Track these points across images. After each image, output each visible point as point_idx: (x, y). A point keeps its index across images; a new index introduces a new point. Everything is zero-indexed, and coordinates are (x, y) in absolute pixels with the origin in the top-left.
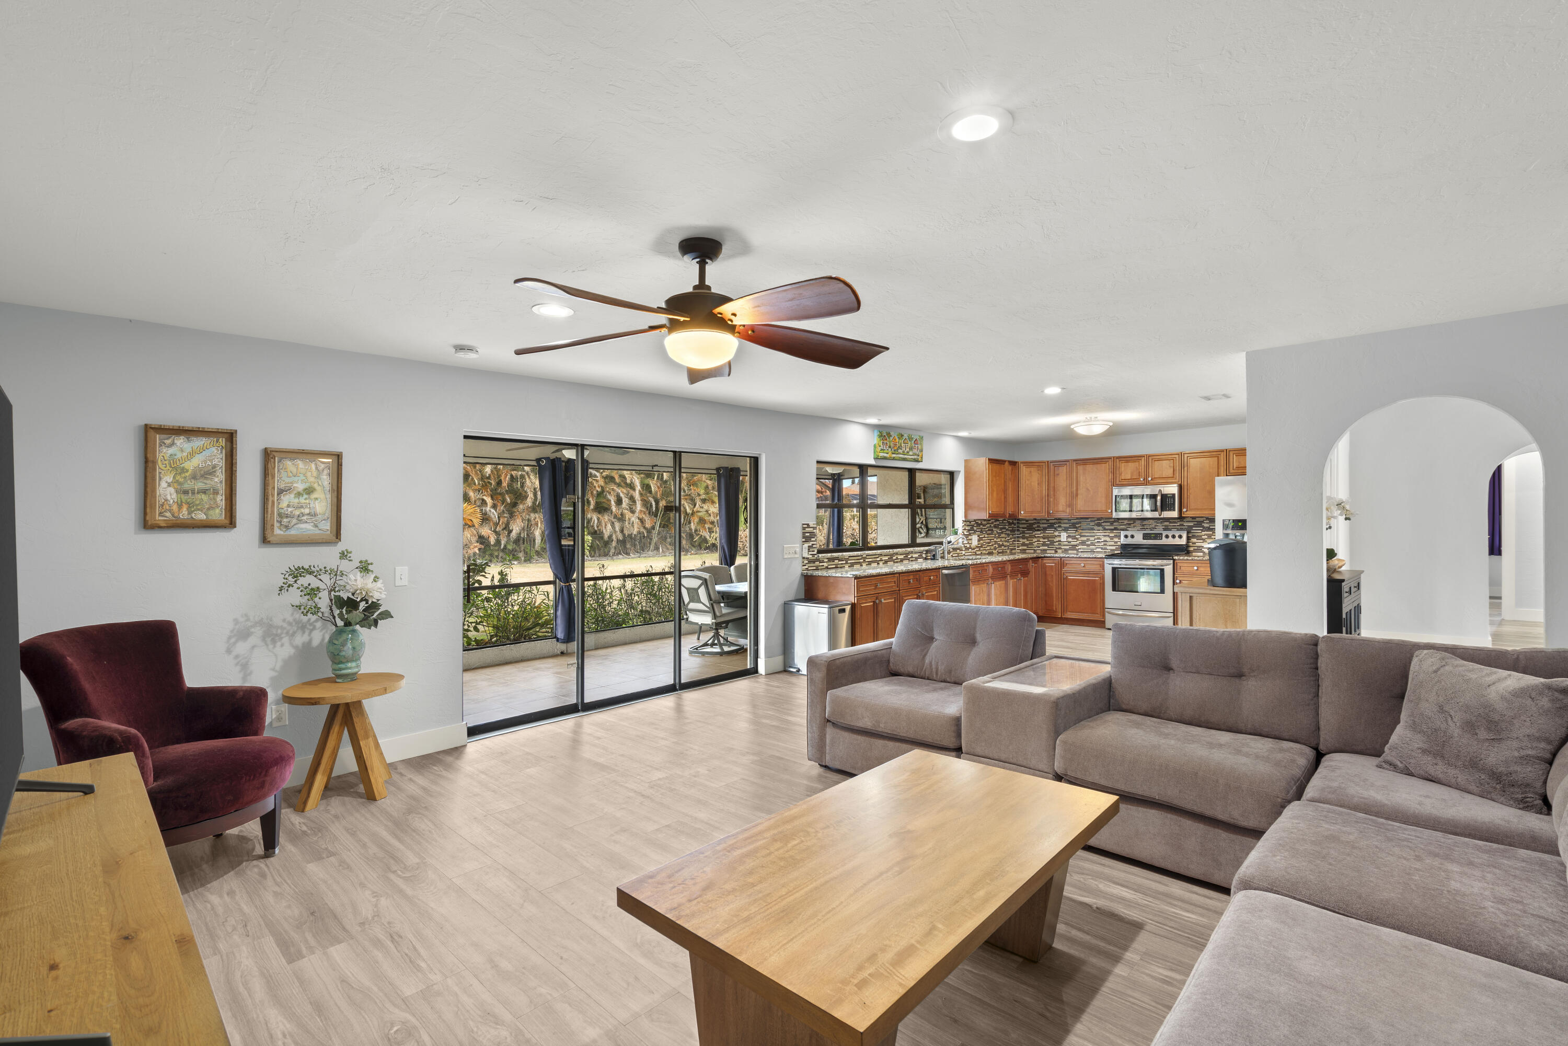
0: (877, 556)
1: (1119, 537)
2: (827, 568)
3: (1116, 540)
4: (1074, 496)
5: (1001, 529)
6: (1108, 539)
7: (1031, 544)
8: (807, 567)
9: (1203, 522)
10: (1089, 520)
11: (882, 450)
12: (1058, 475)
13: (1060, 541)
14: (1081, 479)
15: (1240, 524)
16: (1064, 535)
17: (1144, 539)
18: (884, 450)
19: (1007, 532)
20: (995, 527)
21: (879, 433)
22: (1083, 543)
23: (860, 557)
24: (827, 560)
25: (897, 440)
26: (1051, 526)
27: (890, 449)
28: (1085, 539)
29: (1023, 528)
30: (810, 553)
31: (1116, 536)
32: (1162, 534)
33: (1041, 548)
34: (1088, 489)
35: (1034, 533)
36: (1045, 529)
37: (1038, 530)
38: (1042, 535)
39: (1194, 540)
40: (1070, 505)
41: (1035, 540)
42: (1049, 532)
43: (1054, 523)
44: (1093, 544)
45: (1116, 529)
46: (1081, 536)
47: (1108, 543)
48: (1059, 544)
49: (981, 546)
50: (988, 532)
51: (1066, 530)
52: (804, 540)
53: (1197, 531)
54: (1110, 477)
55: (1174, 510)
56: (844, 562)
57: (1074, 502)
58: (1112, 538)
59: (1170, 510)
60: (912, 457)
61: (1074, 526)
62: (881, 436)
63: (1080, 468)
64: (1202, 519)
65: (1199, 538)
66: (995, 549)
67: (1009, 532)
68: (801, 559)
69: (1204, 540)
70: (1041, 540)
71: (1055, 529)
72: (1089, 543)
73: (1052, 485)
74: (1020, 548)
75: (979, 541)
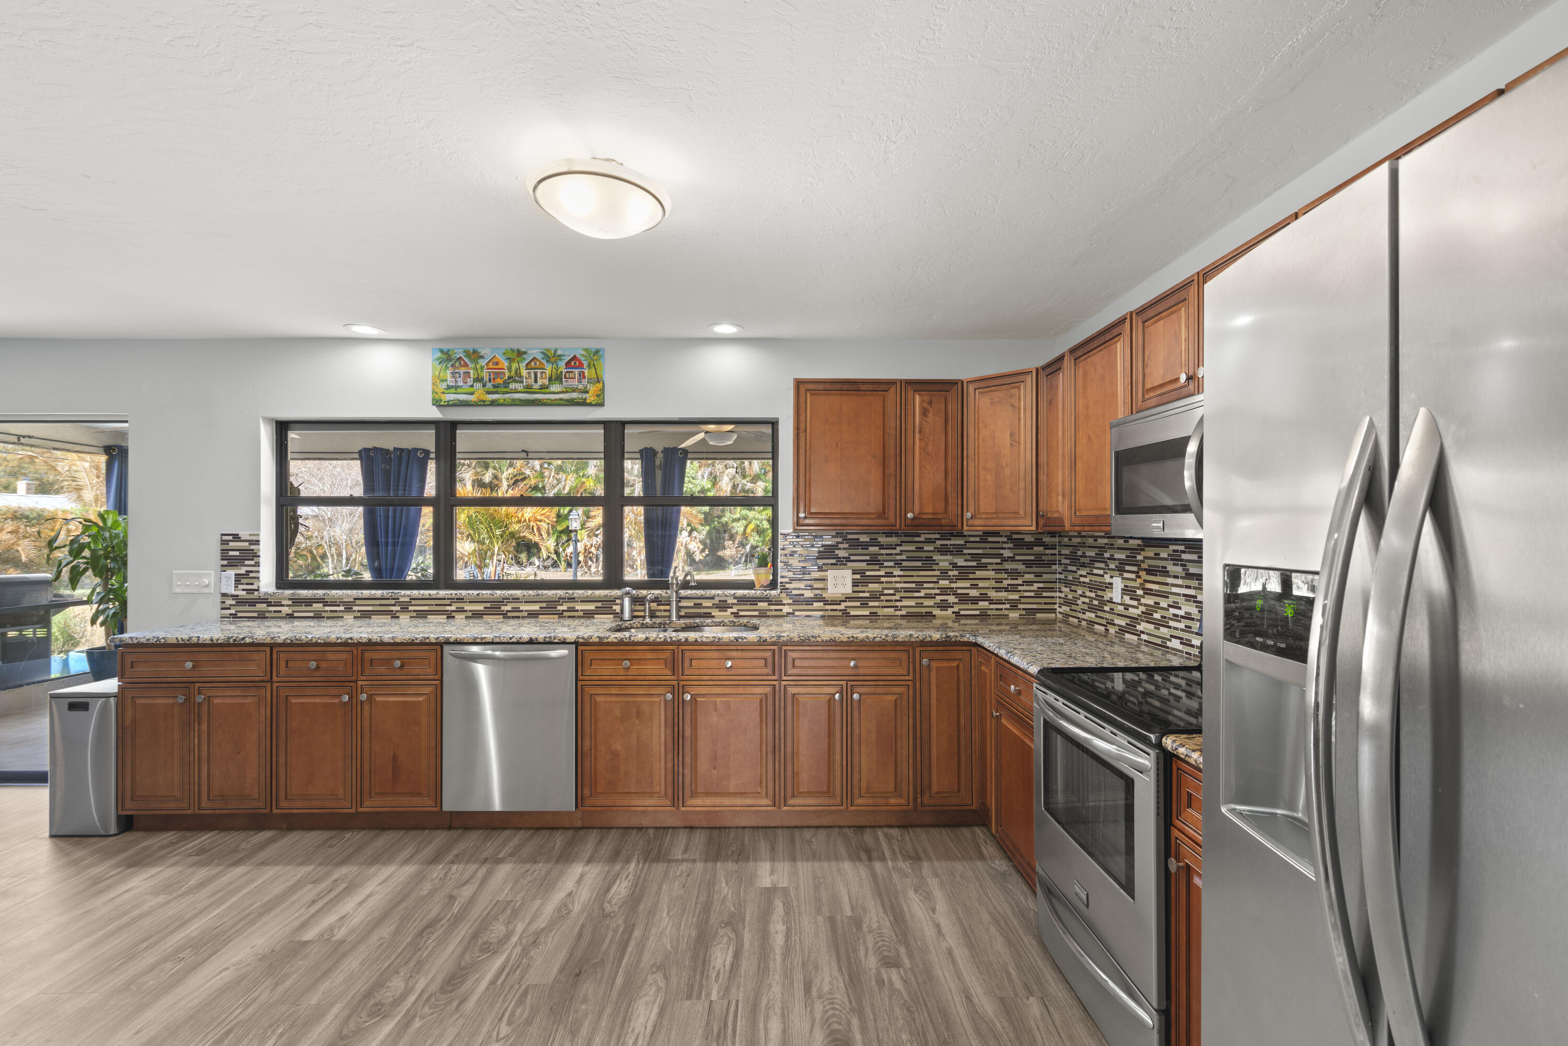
0: (448, 602)
2: (290, 616)
5: (974, 557)
8: (232, 611)
11: (449, 387)
13: (1112, 600)
16: (1117, 585)
18: (457, 387)
19: (1009, 566)
20: (943, 550)
21: (439, 354)
23: (393, 602)
24: (290, 602)
25: (506, 364)
26: (1100, 555)
27: (478, 385)
28: (1152, 601)
30: (241, 587)
35: (1079, 573)
36: (1092, 562)
37: (1084, 565)
38: (1088, 579)
41: (1080, 590)
42: (1098, 571)
43: (1104, 548)
46: (1146, 592)
48: (1111, 610)
50: (904, 564)
51: (1121, 568)
52: (225, 562)
56: (342, 608)
60: (561, 396)
62: (446, 358)
67: (1021, 567)
68: (219, 599)
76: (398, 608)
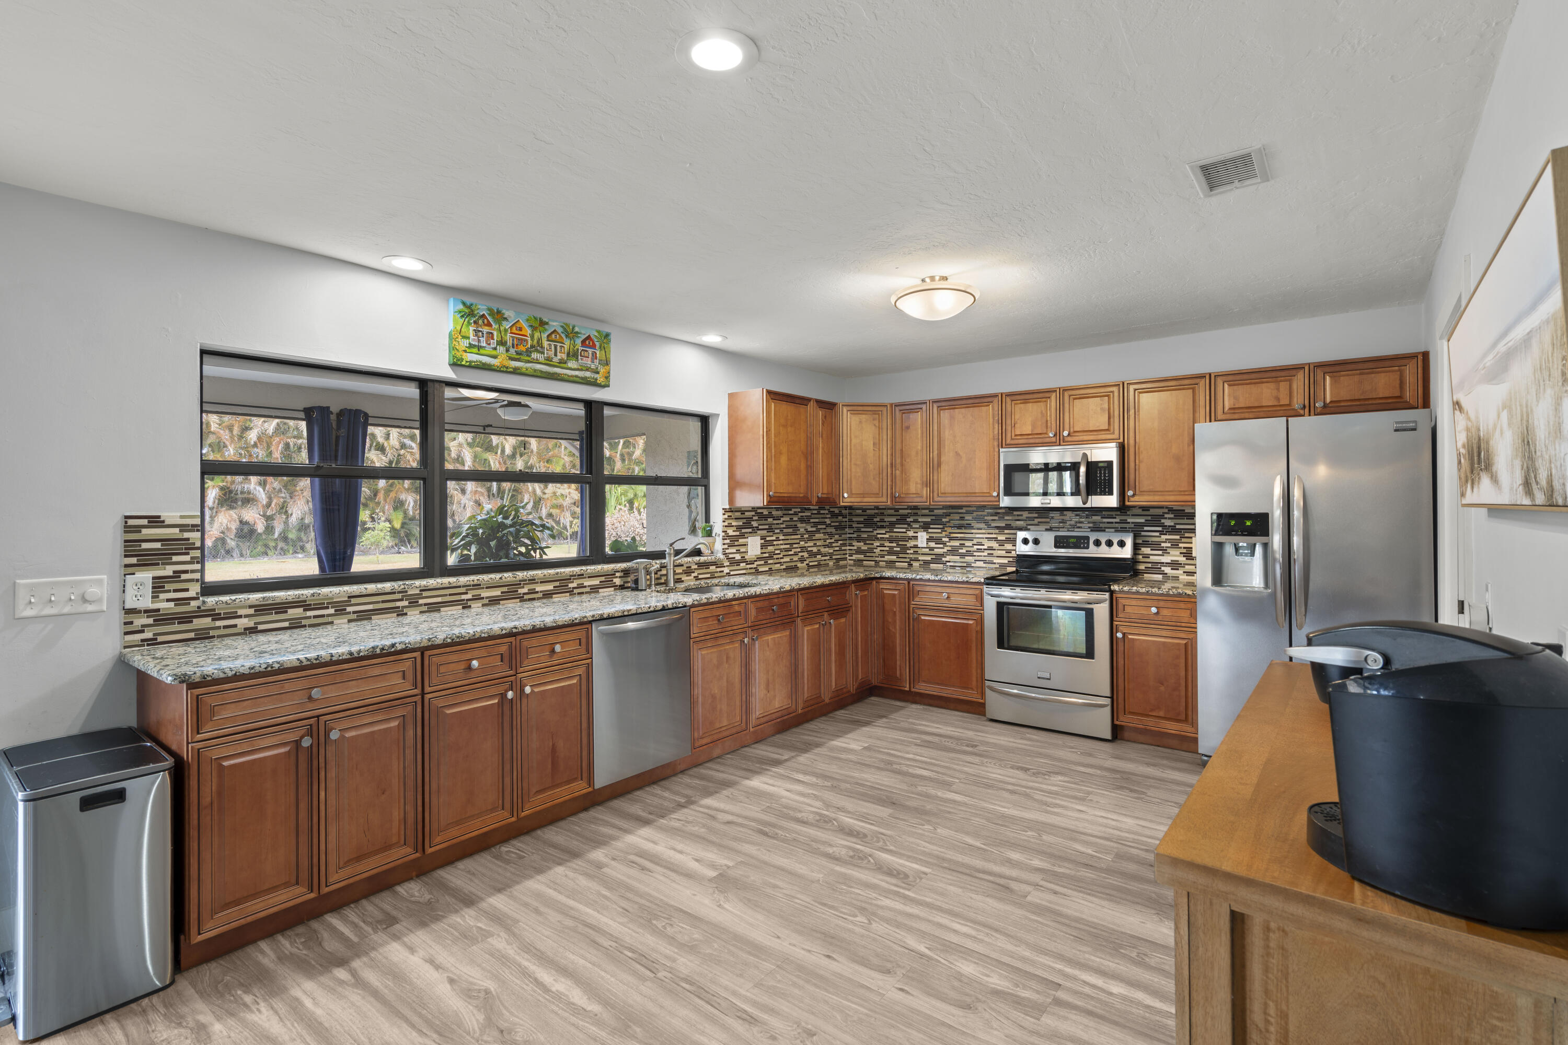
0: (463, 590)
1: (1013, 541)
2: (252, 631)
3: (1009, 546)
4: (934, 466)
5: (816, 524)
6: (994, 545)
7: (871, 550)
8: (148, 635)
9: (1162, 516)
10: (963, 511)
11: (471, 346)
12: (908, 428)
13: (916, 546)
14: (947, 434)
15: (1248, 523)
16: (922, 537)
17: (1056, 546)
18: (479, 348)
19: (829, 530)
20: (802, 520)
21: (461, 307)
22: (954, 551)
23: (399, 596)
24: (252, 611)
25: (528, 331)
26: (902, 520)
27: (501, 349)
28: (957, 543)
29: (859, 523)
30: (163, 596)
31: (1008, 540)
32: (1088, 538)
33: (887, 558)
34: (957, 454)
35: (875, 532)
36: (892, 525)
37: (882, 527)
38: (887, 536)
39: (1146, 550)
40: (929, 483)
41: (877, 543)
42: (899, 530)
43: (907, 516)
44: (969, 553)
45: (1008, 527)
46: (951, 539)
47: (996, 553)
48: (915, 553)
49: (771, 557)
50: (785, 530)
51: (926, 527)
52: (134, 560)
53: (1152, 533)
54: (996, 432)
55: (1111, 493)
56: (331, 611)
57: (935, 478)
58: (1001, 543)
59: (1103, 493)
60: (577, 373)
61: (937, 520)
62: (469, 313)
63: (945, 415)
64: (1160, 512)
65: (1156, 546)
66: (802, 560)
67: (833, 530)
68: (117, 618)
69: (1165, 551)
70: (887, 544)
71: (909, 525)
72: (963, 551)
73: (898, 446)
74: (854, 557)
75: (762, 546)
76: (406, 603)
